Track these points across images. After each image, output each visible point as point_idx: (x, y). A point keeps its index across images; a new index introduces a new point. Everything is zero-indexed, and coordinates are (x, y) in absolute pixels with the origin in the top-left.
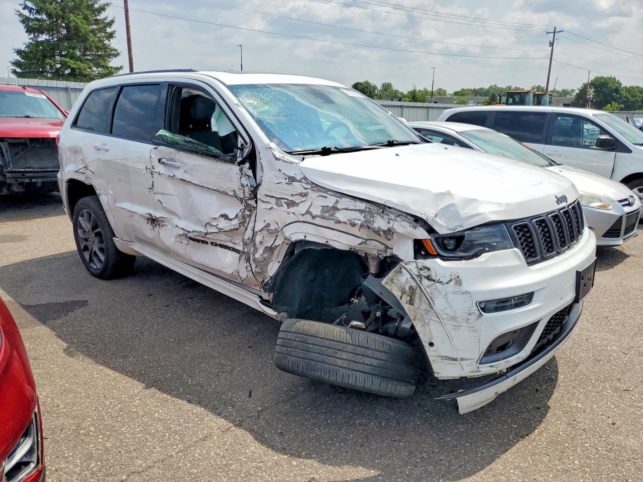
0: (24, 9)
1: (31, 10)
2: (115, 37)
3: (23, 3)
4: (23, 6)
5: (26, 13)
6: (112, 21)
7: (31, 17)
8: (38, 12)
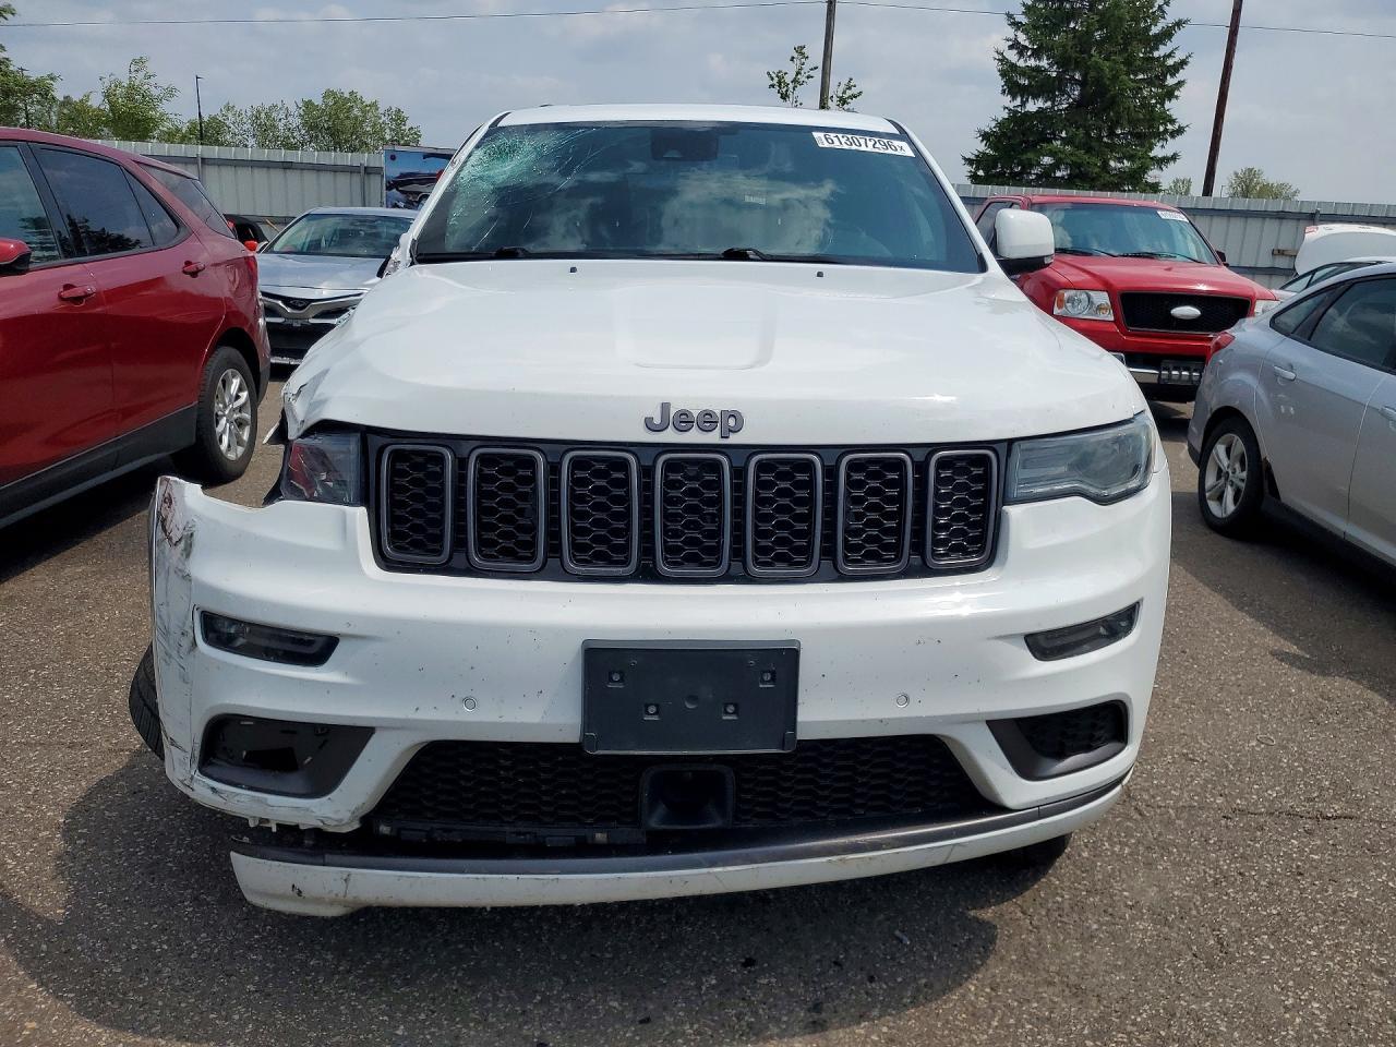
0: (1011, 47)
1: (1021, 50)
2: (1177, 97)
3: (1012, 37)
4: (1011, 43)
5: (1012, 56)
6: (1183, 63)
7: (1021, 63)
8: (1036, 54)
